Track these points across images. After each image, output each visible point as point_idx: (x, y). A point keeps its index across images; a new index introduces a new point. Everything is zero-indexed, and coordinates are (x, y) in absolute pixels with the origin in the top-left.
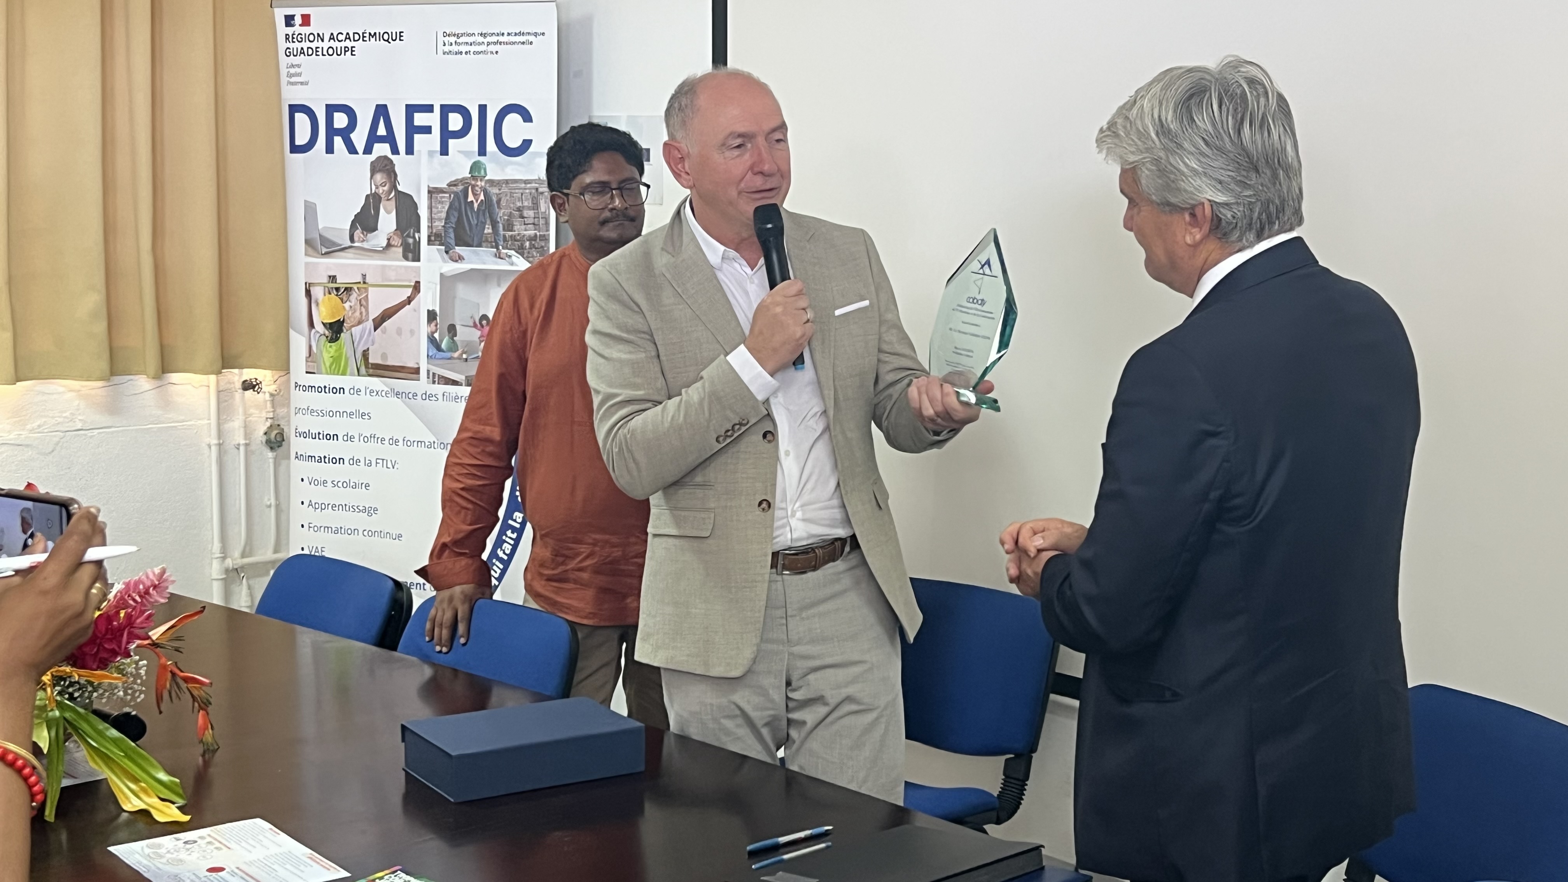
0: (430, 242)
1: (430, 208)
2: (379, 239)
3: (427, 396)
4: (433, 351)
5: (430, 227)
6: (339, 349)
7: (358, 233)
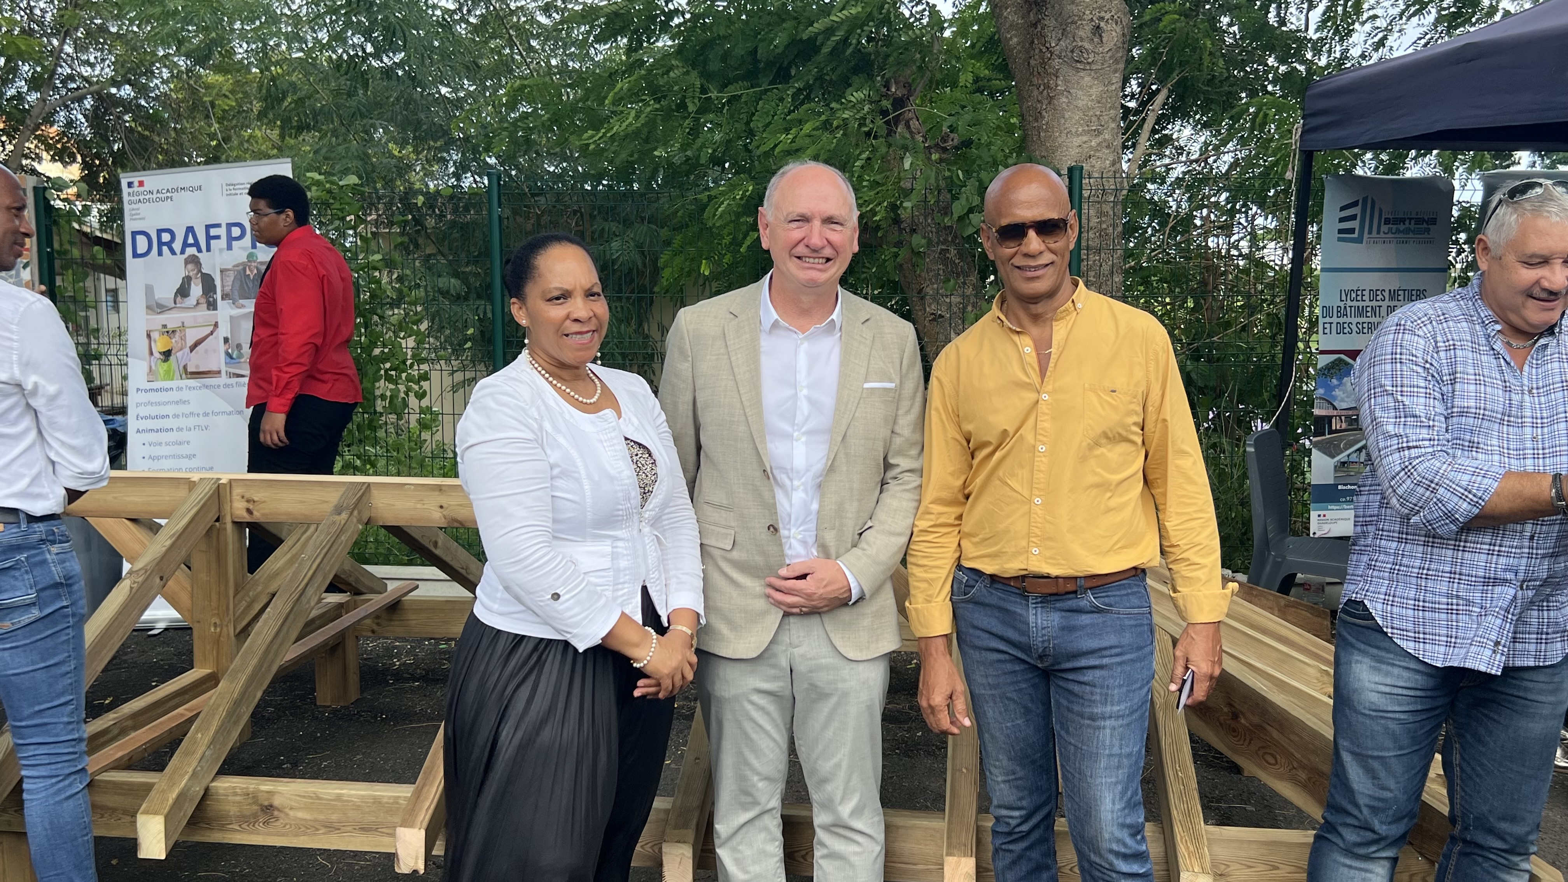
0: (223, 299)
1: (222, 280)
2: (191, 300)
3: (227, 386)
4: (229, 360)
5: (223, 291)
6: (169, 366)
7: (179, 299)
